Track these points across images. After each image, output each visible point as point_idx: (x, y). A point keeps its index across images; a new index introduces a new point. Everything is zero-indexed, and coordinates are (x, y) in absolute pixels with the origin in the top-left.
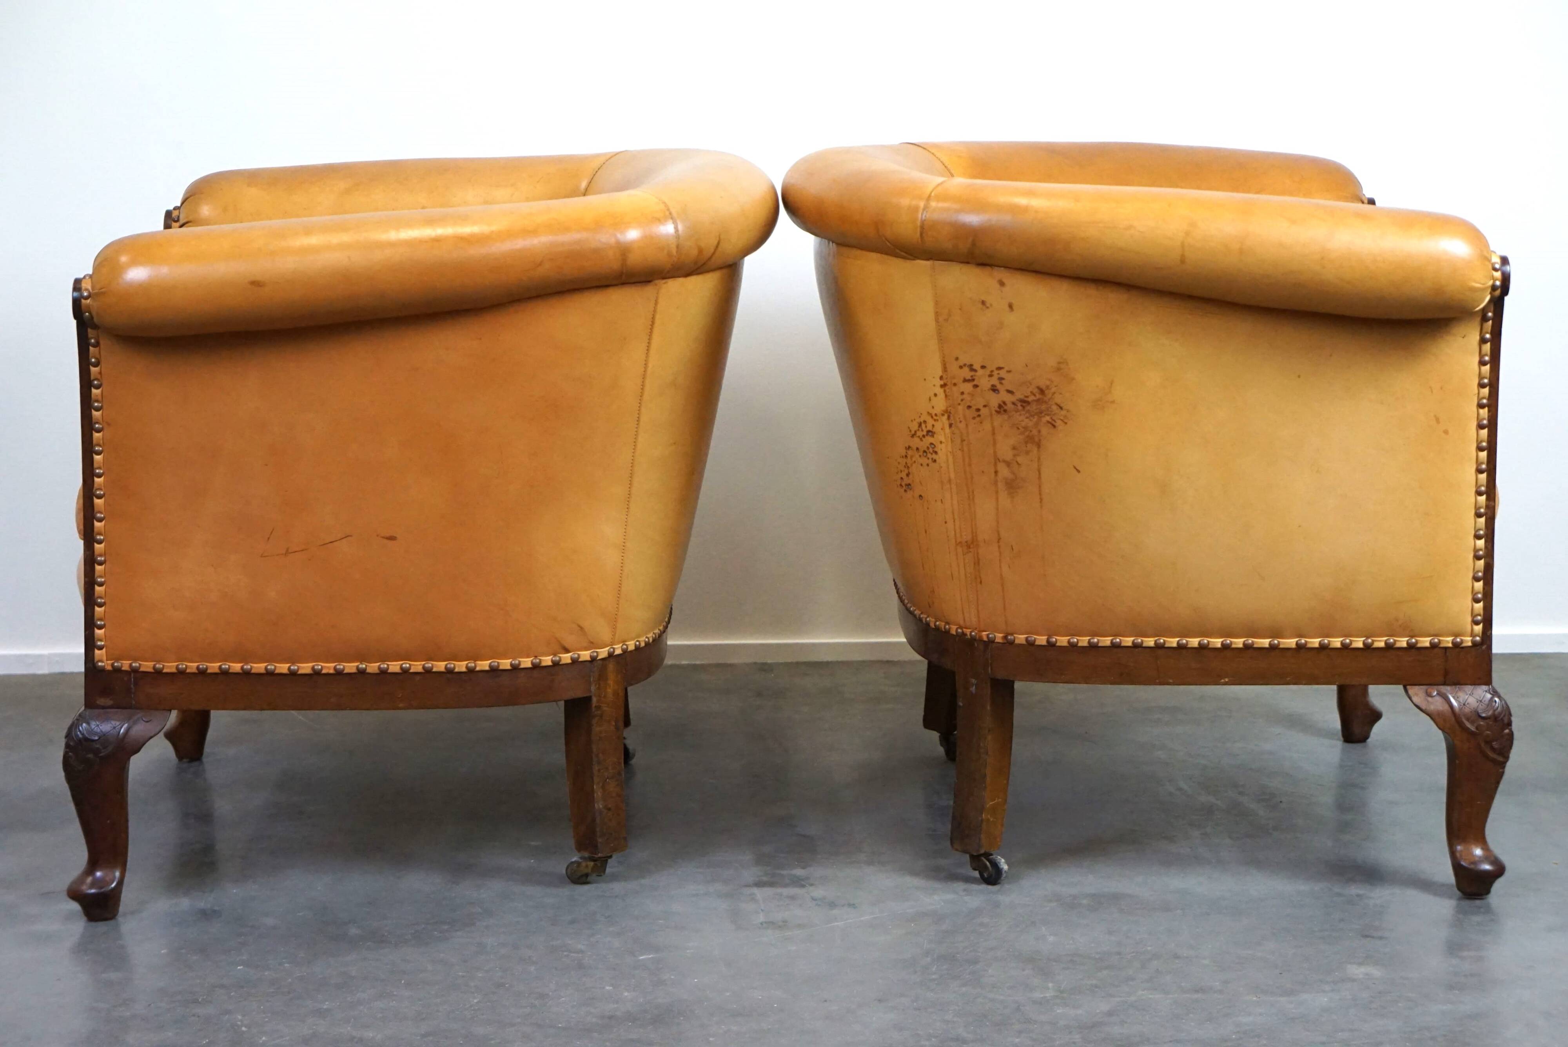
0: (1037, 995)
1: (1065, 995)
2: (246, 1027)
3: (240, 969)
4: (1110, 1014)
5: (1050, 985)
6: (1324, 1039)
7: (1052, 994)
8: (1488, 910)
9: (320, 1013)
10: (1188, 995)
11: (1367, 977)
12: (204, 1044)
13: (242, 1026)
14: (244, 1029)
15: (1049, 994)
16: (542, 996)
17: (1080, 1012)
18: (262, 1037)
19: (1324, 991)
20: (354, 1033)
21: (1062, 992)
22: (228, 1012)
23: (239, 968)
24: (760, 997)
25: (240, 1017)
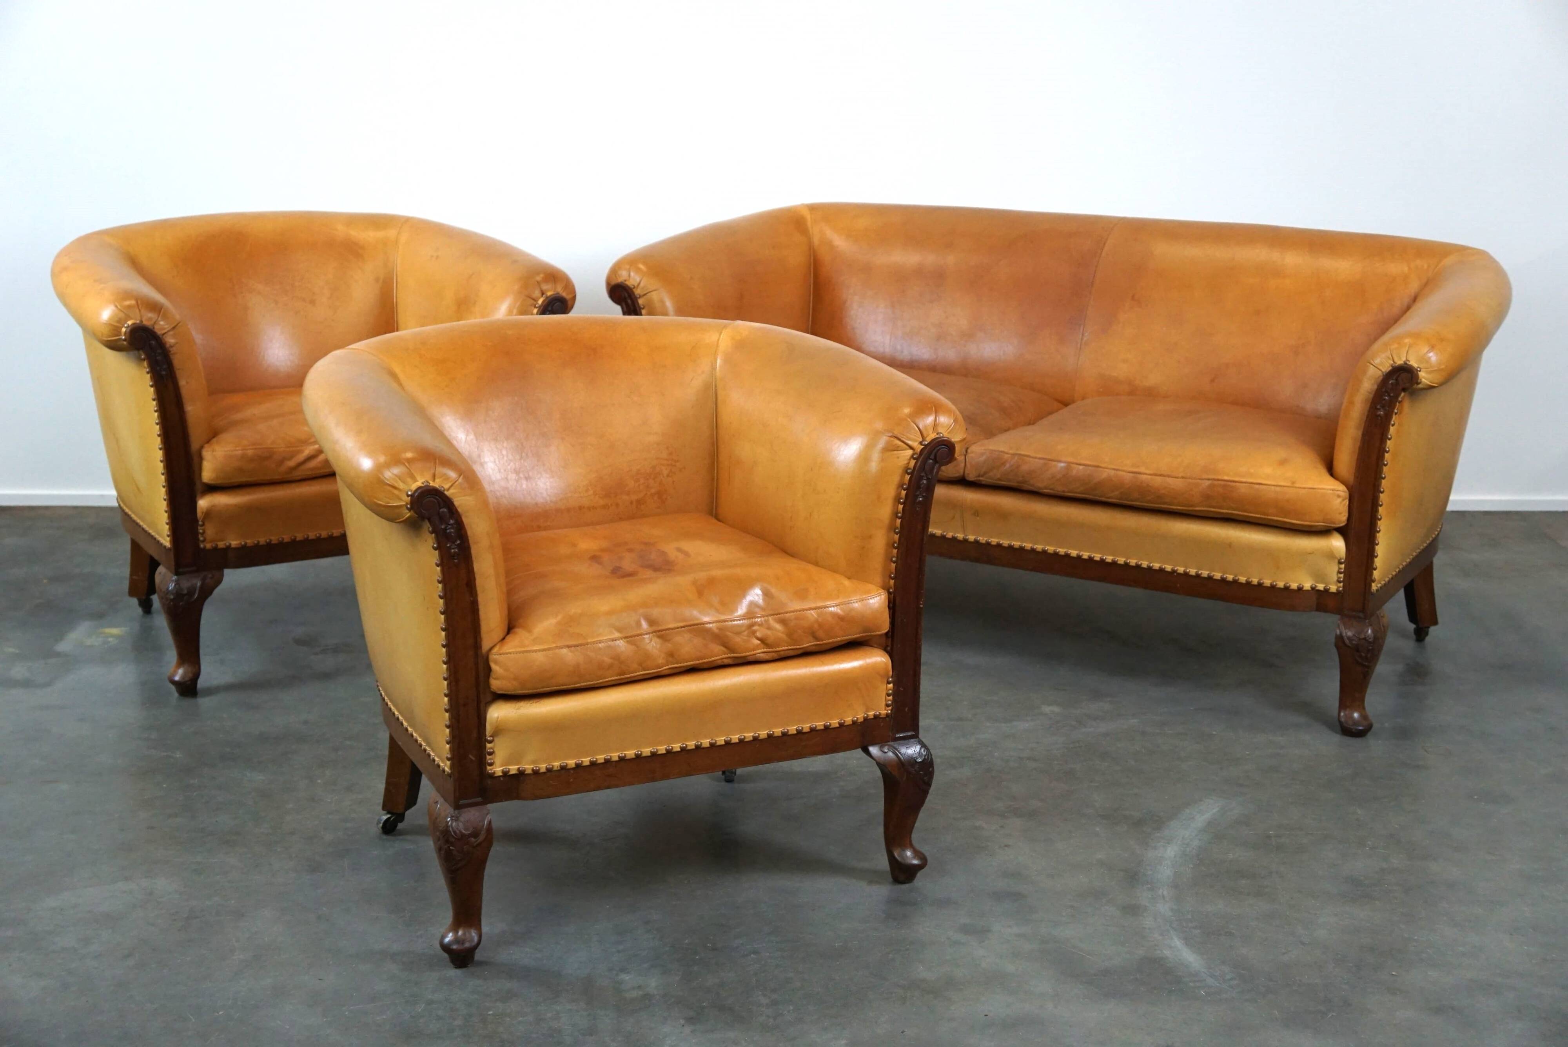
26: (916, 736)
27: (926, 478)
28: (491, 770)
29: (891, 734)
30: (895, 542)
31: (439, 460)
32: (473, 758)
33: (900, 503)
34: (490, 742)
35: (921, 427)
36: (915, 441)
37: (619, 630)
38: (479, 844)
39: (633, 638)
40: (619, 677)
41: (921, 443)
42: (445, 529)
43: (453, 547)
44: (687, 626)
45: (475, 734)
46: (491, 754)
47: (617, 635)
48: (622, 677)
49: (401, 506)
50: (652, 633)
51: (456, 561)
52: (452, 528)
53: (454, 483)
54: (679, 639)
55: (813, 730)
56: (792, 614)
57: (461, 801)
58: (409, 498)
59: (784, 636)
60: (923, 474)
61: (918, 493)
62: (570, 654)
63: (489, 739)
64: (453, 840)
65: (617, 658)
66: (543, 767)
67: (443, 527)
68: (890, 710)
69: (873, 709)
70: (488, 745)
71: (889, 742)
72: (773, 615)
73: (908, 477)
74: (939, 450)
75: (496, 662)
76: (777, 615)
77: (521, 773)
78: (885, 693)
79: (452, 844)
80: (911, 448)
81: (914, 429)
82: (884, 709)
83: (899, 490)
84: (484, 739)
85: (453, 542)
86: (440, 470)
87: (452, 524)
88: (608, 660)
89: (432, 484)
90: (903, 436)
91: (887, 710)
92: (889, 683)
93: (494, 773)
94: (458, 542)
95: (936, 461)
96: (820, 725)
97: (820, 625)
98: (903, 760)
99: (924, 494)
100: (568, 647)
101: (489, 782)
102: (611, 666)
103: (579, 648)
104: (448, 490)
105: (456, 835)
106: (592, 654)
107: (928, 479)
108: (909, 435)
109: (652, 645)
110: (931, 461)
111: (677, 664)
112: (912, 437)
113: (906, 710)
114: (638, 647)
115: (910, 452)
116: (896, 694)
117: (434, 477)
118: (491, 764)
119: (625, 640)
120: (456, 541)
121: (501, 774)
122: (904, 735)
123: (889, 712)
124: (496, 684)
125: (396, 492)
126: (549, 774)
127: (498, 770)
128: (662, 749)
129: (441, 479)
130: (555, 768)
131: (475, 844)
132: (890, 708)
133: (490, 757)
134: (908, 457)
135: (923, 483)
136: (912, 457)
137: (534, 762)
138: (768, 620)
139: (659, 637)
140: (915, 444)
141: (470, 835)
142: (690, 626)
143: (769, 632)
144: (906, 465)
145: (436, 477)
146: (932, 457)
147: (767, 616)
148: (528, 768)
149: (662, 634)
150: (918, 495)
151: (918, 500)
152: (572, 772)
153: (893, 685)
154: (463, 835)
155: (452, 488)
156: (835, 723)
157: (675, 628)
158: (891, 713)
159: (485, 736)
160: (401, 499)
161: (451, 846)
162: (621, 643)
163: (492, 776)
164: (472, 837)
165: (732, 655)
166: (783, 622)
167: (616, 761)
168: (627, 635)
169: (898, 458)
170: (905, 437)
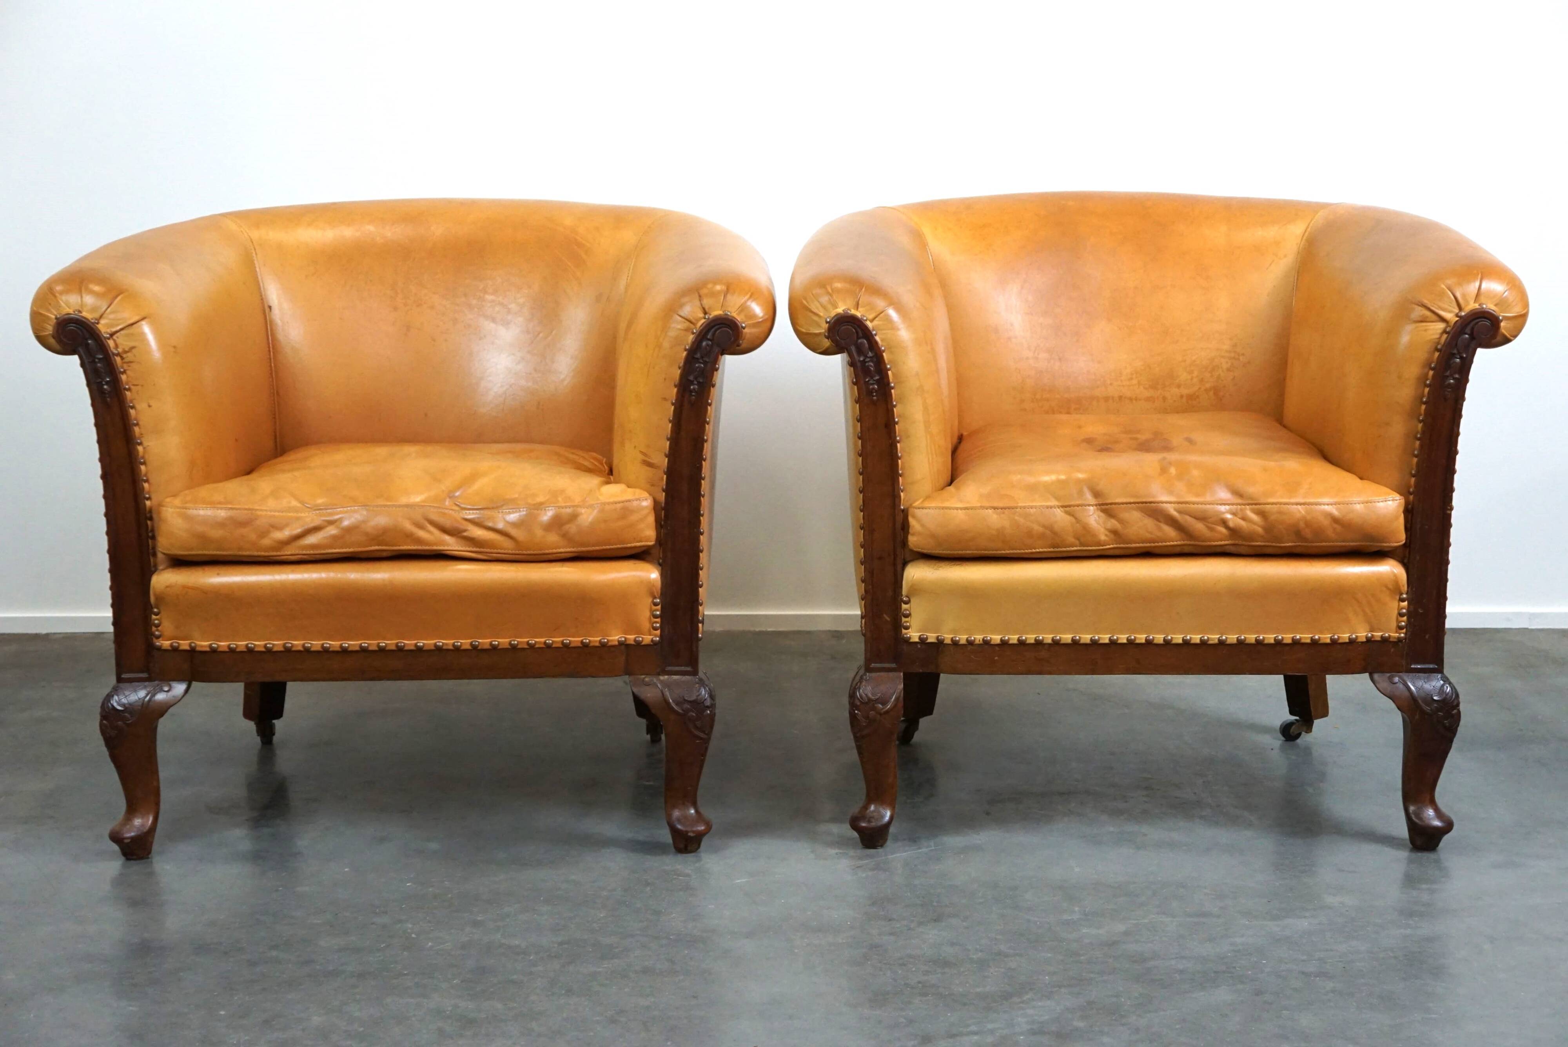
0: (1066, 917)
1: (1089, 917)
2: (415, 935)
3: (408, 886)
4: (1126, 933)
5: (1077, 909)
6: (1305, 957)
7: (1077, 917)
8: (1438, 861)
9: (476, 924)
10: (1192, 919)
11: (1341, 905)
12: (382, 947)
13: (412, 934)
14: (413, 936)
15: (1076, 917)
16: (657, 913)
17: (1101, 931)
18: (428, 943)
19: (1305, 917)
20: (503, 941)
21: (1086, 915)
22: (400, 921)
23: (408, 884)
24: (836, 916)
25: (410, 926)
26: (1440, 670)
27: (1458, 357)
28: (906, 634)
29: (1404, 663)
30: (1417, 432)
31: (865, 288)
32: (888, 619)
33: (1426, 386)
34: (906, 603)
35: (1458, 295)
36: (1450, 312)
37: (1057, 499)
38: (887, 712)
39: (1072, 508)
40: (1052, 550)
41: (1457, 315)
42: (864, 362)
43: (871, 382)
44: (1138, 503)
45: (890, 593)
46: (907, 616)
47: (1054, 503)
48: (1056, 550)
49: (820, 334)
50: (1096, 505)
51: (875, 398)
52: (872, 361)
53: (879, 315)
54: (1125, 515)
55: (1296, 643)
56: (1275, 506)
57: (873, 664)
58: (828, 324)
59: (1260, 530)
60: (1455, 351)
61: (1448, 373)
62: (995, 516)
63: (904, 599)
64: (858, 703)
65: (1050, 528)
66: (963, 638)
67: (862, 359)
68: (1403, 633)
69: (1380, 630)
70: (904, 606)
71: (1401, 672)
72: (1252, 504)
73: (1437, 354)
74: (1478, 322)
75: (914, 517)
76: (1256, 504)
77: (940, 643)
78: (1396, 612)
79: (857, 708)
80: (1442, 319)
81: (1450, 297)
82: (1394, 630)
83: (1426, 370)
84: (899, 599)
85: (872, 378)
86: (864, 298)
87: (871, 357)
88: (1037, 528)
89: (853, 312)
90: (1433, 304)
91: (1400, 633)
92: (1403, 600)
93: (910, 638)
94: (877, 378)
95: (1472, 337)
96: (1305, 637)
97: (1308, 524)
98: (1417, 696)
99: (1457, 376)
100: (995, 508)
101: (905, 647)
102: (1042, 536)
103: (1006, 511)
104: (872, 321)
105: (862, 699)
106: (1021, 520)
107: (1461, 358)
108: (1440, 304)
109: (1094, 519)
110: (1467, 336)
111: (1124, 544)
112: (1446, 306)
113: (1427, 637)
114: (1076, 518)
115: (1442, 326)
116: (1411, 614)
117: (857, 306)
118: (907, 628)
119: (1062, 509)
120: (875, 376)
121: (917, 640)
122: (1423, 667)
123: (1402, 635)
124: (914, 541)
125: (816, 318)
126: (970, 647)
127: (914, 635)
128: (1105, 638)
129: (864, 309)
130: (977, 642)
131: (882, 712)
132: (1404, 631)
133: (907, 619)
134: (1440, 331)
135: (1455, 362)
136: (1445, 332)
137: (955, 631)
138: (1246, 509)
139: (1104, 511)
140: (1449, 316)
141: (877, 701)
142: (1142, 503)
143: (1243, 523)
144: (1437, 340)
145: (860, 306)
146: (1468, 330)
147: (1244, 505)
148: (948, 638)
149: (1107, 509)
150: (1448, 376)
151: (1447, 383)
152: (997, 648)
153: (1408, 603)
154: (870, 700)
155: (877, 319)
156: (1326, 638)
157: (1123, 503)
158: (1405, 638)
159: (902, 595)
160: (819, 326)
161: (857, 710)
162: (1059, 513)
163: (907, 641)
164: (879, 703)
165: (1192, 543)
166: (1262, 514)
167: (1049, 644)
168: (1066, 504)
169: (1426, 330)
170: (1435, 306)
